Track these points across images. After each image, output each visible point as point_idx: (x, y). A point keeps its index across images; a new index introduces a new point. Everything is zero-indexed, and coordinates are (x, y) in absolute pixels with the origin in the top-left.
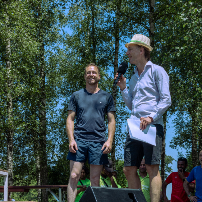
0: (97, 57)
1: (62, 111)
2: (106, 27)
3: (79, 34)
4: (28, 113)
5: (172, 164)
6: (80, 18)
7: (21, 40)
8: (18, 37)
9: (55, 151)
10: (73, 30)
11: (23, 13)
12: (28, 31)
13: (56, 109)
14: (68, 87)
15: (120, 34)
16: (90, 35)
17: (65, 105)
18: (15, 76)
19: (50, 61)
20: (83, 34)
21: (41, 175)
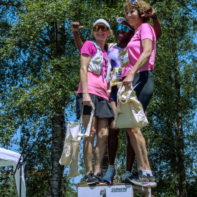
4: (164, 127)
12: (161, 42)
13: (193, 121)
19: (184, 71)
21: (179, 192)
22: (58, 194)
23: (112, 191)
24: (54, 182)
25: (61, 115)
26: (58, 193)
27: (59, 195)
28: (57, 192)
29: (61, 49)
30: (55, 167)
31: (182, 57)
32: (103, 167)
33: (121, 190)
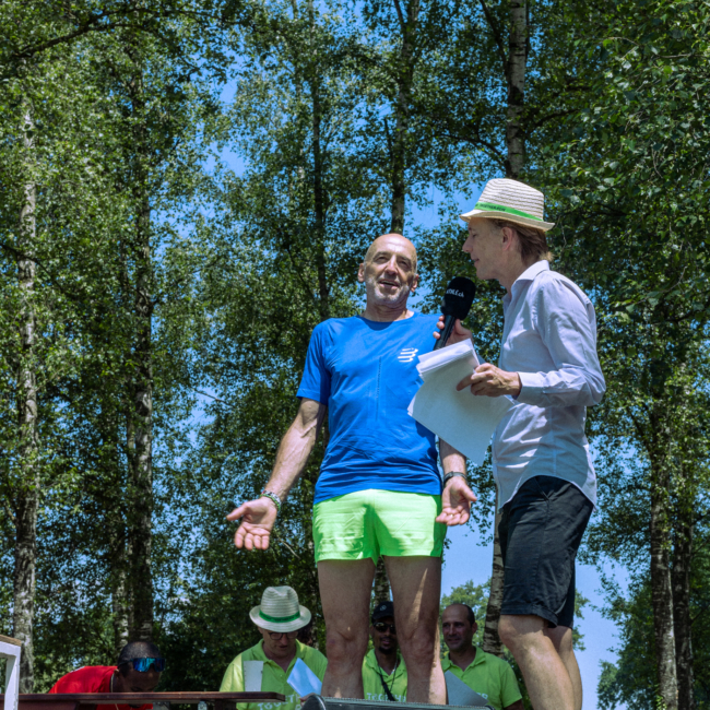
0: (328, 250)
1: (208, 431)
2: (362, 149)
3: (268, 172)
5: (580, 619)
6: (274, 119)
7: (74, 189)
8: (63, 178)
9: (179, 570)
10: (248, 158)
11: (80, 100)
14: (229, 350)
15: (408, 173)
16: (306, 177)
17: (216, 411)
20: (283, 172)
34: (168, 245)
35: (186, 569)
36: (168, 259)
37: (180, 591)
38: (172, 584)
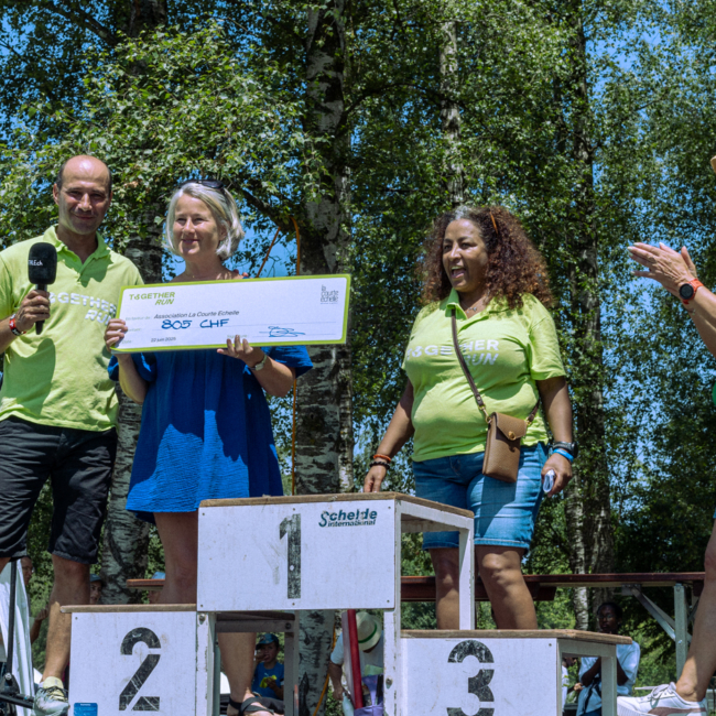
1: (663, 294)
7: (499, 24)
8: (487, 11)
9: (638, 451)
13: (639, 285)
14: (684, 197)
18: (476, 164)
19: (609, 100)
21: (585, 548)
22: (135, 547)
23: (323, 523)
24: (120, 500)
25: (150, 252)
26: (133, 543)
27: (136, 550)
28: (131, 539)
29: (152, 11)
30: (124, 446)
31: (601, 43)
32: (302, 447)
33: (354, 520)
34: (609, 79)
35: (645, 448)
36: (608, 96)
37: (640, 475)
38: (630, 467)
